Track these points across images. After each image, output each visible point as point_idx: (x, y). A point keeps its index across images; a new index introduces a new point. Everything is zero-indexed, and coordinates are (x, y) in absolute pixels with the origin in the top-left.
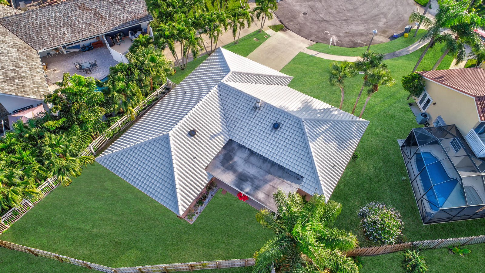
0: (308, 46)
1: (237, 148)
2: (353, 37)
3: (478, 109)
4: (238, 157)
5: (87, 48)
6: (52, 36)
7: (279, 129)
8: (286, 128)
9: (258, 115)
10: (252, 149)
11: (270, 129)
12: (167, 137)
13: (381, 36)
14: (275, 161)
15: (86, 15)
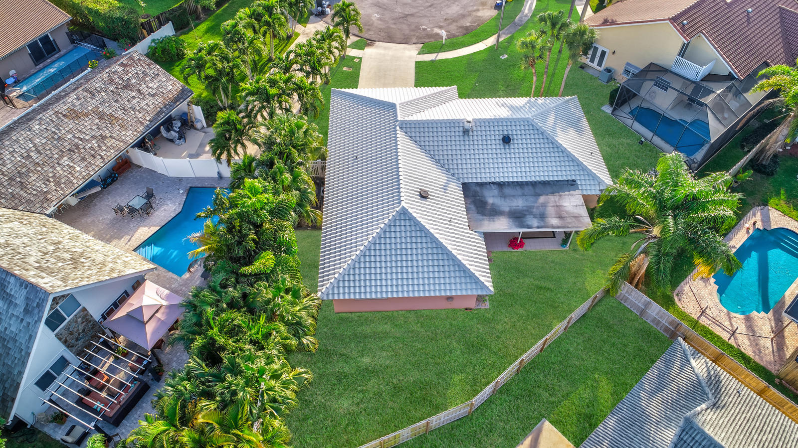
0: (417, 52)
1: (478, 189)
2: (457, 22)
3: (678, 30)
4: (490, 197)
5: (109, 180)
6: (51, 180)
7: (512, 142)
8: (519, 137)
9: (475, 138)
10: (497, 180)
11: (502, 147)
12: (404, 212)
13: (485, 10)
14: (533, 179)
15: (86, 124)
